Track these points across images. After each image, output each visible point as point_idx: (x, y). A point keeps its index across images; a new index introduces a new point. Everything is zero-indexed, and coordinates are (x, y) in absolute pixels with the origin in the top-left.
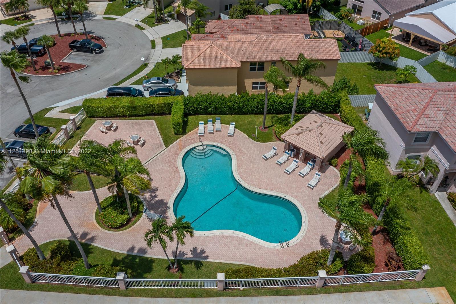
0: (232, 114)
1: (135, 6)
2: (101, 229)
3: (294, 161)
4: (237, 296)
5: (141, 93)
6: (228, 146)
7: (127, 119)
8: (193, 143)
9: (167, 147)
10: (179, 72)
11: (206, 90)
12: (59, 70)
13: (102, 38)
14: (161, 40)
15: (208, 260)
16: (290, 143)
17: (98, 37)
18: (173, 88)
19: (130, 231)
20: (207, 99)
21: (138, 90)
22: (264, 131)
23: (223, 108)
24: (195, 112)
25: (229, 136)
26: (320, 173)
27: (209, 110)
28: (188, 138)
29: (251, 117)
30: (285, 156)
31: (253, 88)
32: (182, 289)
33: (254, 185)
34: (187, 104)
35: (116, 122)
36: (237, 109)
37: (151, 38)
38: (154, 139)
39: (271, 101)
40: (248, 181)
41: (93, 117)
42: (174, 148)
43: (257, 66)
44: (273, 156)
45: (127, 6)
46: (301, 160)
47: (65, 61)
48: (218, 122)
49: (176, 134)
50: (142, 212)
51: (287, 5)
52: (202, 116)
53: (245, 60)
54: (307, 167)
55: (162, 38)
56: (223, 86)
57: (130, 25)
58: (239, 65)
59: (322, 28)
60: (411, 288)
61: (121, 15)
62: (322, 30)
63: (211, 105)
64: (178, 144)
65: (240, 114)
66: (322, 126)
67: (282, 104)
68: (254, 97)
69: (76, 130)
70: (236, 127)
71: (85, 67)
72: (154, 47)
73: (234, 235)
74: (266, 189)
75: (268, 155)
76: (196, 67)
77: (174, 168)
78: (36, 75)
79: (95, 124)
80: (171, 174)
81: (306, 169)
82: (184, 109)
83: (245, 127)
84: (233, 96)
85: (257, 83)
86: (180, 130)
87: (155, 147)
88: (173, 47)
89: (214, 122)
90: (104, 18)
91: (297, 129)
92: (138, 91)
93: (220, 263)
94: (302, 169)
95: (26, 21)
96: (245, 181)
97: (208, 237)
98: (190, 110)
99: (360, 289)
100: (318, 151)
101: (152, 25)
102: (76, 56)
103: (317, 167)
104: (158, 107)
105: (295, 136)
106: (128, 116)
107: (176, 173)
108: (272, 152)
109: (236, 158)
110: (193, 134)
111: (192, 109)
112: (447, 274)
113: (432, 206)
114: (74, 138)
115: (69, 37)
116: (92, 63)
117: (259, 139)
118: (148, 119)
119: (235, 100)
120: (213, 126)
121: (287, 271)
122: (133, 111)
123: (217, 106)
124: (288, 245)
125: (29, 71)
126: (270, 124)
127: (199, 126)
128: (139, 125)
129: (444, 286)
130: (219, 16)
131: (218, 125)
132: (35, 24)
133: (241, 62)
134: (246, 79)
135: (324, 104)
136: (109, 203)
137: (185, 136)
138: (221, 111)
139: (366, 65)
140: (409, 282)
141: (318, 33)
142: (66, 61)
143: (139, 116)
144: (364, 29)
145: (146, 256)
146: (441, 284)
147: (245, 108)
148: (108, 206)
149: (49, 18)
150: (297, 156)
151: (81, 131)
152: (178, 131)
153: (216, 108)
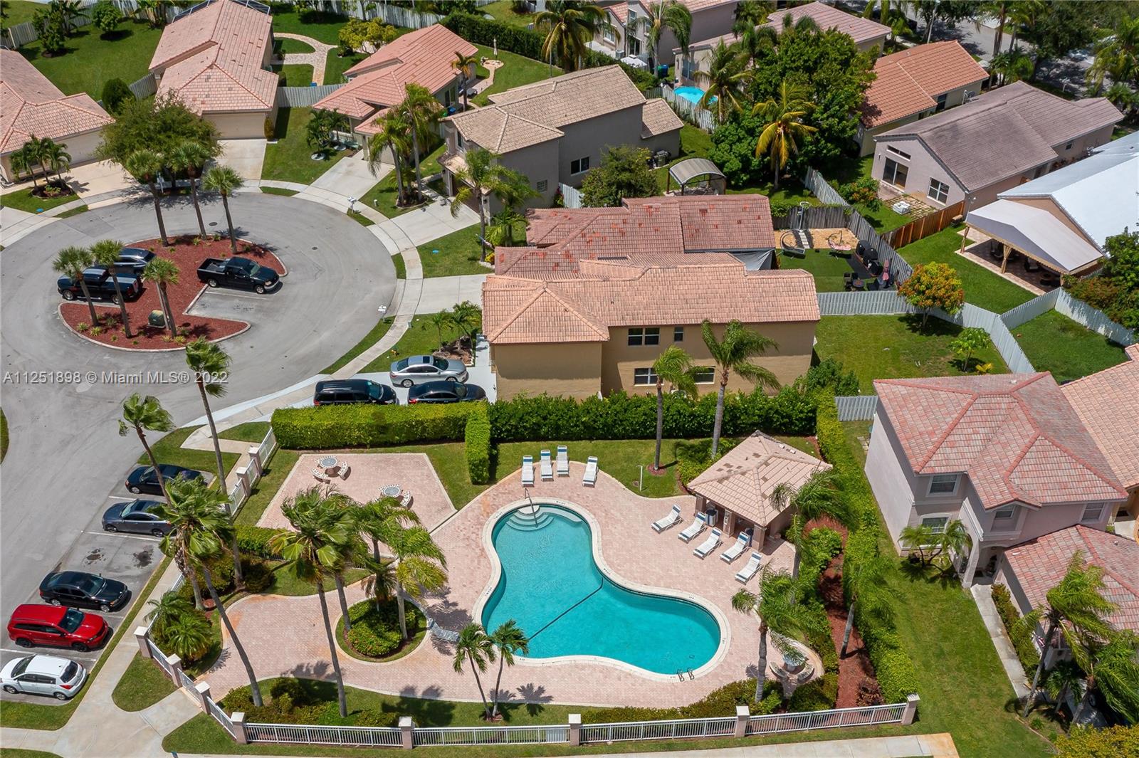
0: (591, 439)
1: (339, 153)
2: (352, 658)
3: (714, 532)
4: (602, 753)
5: (389, 395)
6: (583, 506)
7: (367, 453)
8: (511, 501)
9: (459, 510)
10: (468, 340)
11: (534, 389)
12: (186, 336)
13: (272, 249)
14: (417, 255)
15: (552, 703)
16: (705, 499)
17: (259, 246)
18: (460, 380)
19: (406, 660)
20: (539, 407)
21: (383, 386)
22: (658, 475)
23: (572, 427)
24: (513, 435)
25: (586, 485)
26: (761, 555)
27: (544, 430)
28: (501, 490)
29: (630, 446)
30: (697, 525)
31: (637, 380)
32: (508, 746)
33: (635, 578)
34: (496, 420)
35: (344, 459)
36: (603, 429)
37: (393, 251)
38: (429, 493)
39: (673, 411)
40: (622, 572)
41: (293, 447)
42: (473, 510)
43: (644, 335)
44: (674, 524)
45: (319, 156)
46: (727, 531)
47: (194, 313)
48: (562, 456)
49: (475, 483)
50: (425, 629)
51: (724, 163)
52: (528, 443)
53: (617, 324)
54: (737, 543)
55: (420, 249)
56: (571, 378)
57: (333, 211)
58: (605, 336)
59: (807, 223)
60: (893, 736)
61: (308, 181)
62: (806, 227)
63: (547, 422)
64: (482, 502)
65: (609, 439)
66: (767, 464)
67: (695, 416)
68: (638, 403)
69: (262, 476)
70: (600, 467)
71: (247, 328)
72: (401, 274)
73: (597, 663)
74: (656, 585)
75: (663, 523)
76: (513, 341)
77: (478, 551)
78: (134, 350)
79: (298, 463)
80: (472, 561)
81: (736, 547)
82: (491, 430)
83: (619, 467)
84: (592, 400)
85: (645, 371)
86: (485, 473)
87: (434, 509)
88: (447, 273)
89: (553, 457)
90: (266, 190)
91: (720, 470)
92: (382, 390)
93: (572, 706)
94: (728, 548)
95: (64, 198)
96: (617, 571)
97: (550, 667)
98: (502, 432)
99: (808, 739)
100: (756, 512)
101: (390, 213)
102: (217, 300)
103: (756, 543)
104: (434, 427)
105: (715, 483)
106: (368, 446)
107: (482, 559)
108: (671, 518)
109: (599, 529)
110: (510, 481)
111: (507, 431)
112: (957, 714)
113: (960, 610)
114: (260, 494)
115: (190, 248)
116: (259, 316)
117: (648, 490)
118: (414, 452)
119: (597, 409)
120: (552, 464)
121: (686, 712)
122: (381, 435)
123: (560, 423)
124: (691, 677)
125: (115, 339)
126: (670, 460)
127: (522, 465)
128: (395, 464)
129: (947, 731)
130: (558, 190)
131: (562, 463)
132: (90, 207)
133: (609, 327)
134: (621, 361)
135: (783, 417)
136: (363, 614)
137: (494, 486)
138: (568, 434)
139: (896, 320)
140: (891, 726)
141: (797, 237)
142: (196, 311)
143: (393, 444)
144: (901, 230)
145: (439, 699)
146: (943, 729)
147: (620, 426)
148: (361, 619)
149: (123, 191)
150: (719, 524)
151: (272, 479)
152: (479, 476)
153: (557, 428)
